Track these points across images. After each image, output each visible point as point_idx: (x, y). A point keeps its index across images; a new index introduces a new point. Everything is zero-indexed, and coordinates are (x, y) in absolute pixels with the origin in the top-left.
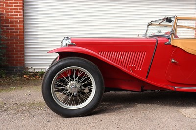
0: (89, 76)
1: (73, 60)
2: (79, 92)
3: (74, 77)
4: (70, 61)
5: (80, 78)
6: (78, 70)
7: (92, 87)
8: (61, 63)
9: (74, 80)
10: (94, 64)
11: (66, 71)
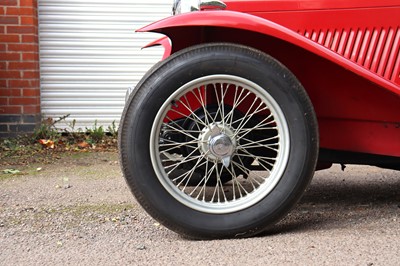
0: (269, 106)
1: (218, 54)
2: (235, 159)
3: (221, 109)
4: (207, 56)
5: (239, 113)
6: (233, 87)
7: (277, 140)
8: (179, 64)
9: (219, 119)
10: (284, 67)
11: (196, 90)
